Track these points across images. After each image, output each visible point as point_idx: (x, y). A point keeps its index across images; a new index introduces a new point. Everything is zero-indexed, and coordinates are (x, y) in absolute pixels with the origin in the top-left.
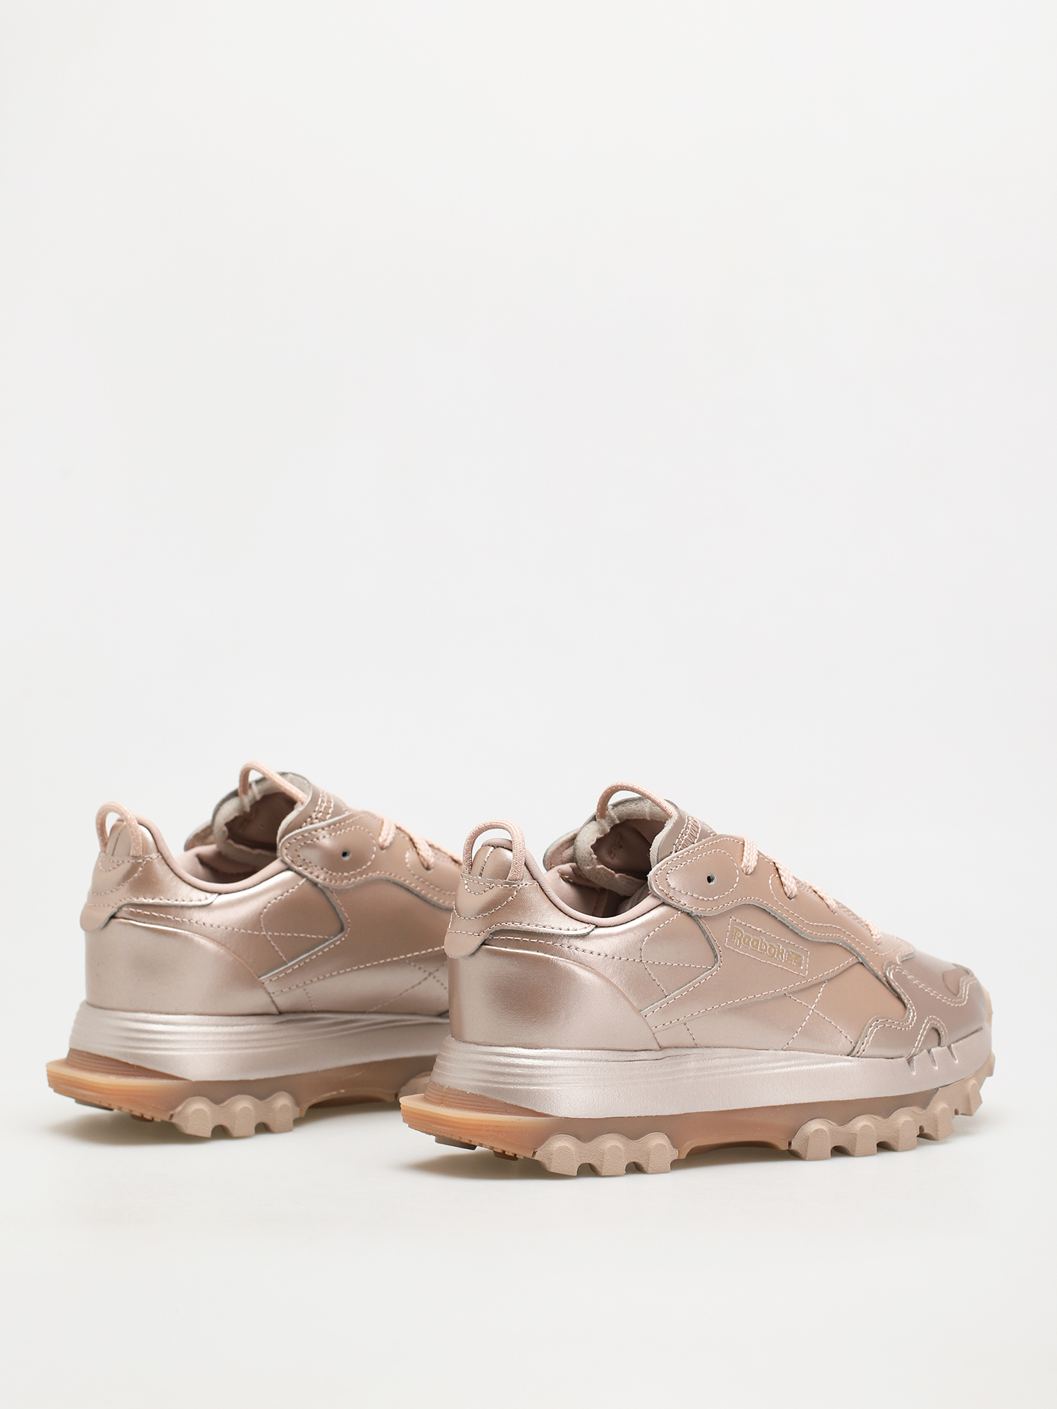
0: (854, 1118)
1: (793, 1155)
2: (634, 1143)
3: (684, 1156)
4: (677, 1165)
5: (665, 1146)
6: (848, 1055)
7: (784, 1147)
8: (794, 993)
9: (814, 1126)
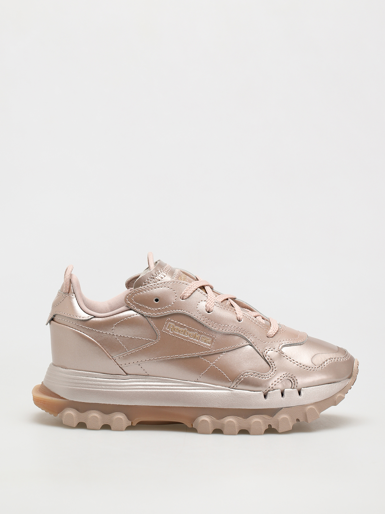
0: (226, 417)
1: (193, 430)
2: (107, 416)
3: (134, 424)
4: (130, 428)
5: (121, 419)
6: (229, 388)
7: (189, 426)
8: (203, 356)
9: (205, 418)
